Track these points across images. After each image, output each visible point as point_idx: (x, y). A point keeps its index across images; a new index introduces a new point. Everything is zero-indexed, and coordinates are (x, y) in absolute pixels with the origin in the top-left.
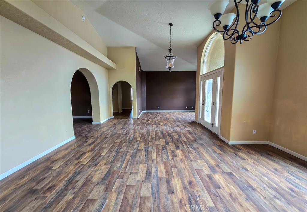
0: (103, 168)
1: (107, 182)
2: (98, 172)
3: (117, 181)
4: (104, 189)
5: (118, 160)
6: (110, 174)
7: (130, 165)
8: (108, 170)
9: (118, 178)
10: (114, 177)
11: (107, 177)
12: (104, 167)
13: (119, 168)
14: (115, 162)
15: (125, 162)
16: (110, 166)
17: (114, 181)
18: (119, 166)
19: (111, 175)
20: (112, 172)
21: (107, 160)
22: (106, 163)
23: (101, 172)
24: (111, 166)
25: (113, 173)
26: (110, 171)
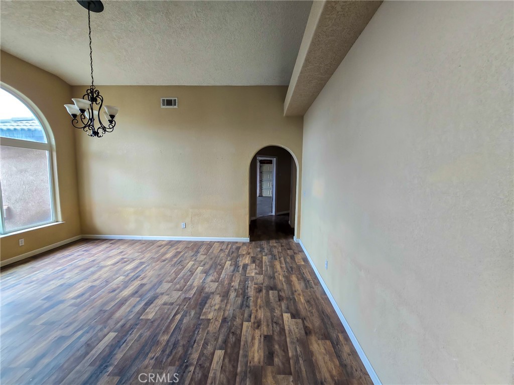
0: (212, 314)
1: (203, 295)
2: (217, 307)
3: (192, 295)
4: (205, 289)
5: (185, 330)
6: (200, 304)
7: (168, 318)
8: (203, 309)
9: (190, 299)
10: (195, 300)
11: (203, 300)
12: (210, 316)
13: (187, 313)
14: (192, 326)
15: (173, 326)
16: (201, 318)
17: (195, 296)
18: (186, 316)
19: (199, 302)
20: (198, 307)
21: (207, 333)
22: (208, 325)
23: (213, 308)
24: (199, 318)
25: (196, 305)
26: (200, 309)
